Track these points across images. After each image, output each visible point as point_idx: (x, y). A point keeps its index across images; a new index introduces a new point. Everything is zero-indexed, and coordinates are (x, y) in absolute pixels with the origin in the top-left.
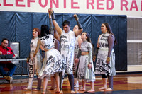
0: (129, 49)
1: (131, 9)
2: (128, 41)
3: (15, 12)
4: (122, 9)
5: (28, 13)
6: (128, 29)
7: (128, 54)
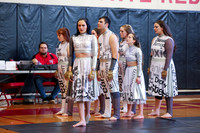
3: (64, 7)
5: (81, 8)
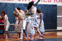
0: (58, 20)
1: (59, 2)
2: (57, 16)
4: (55, 2)
5: (13, 4)
6: (58, 11)
7: (57, 22)
